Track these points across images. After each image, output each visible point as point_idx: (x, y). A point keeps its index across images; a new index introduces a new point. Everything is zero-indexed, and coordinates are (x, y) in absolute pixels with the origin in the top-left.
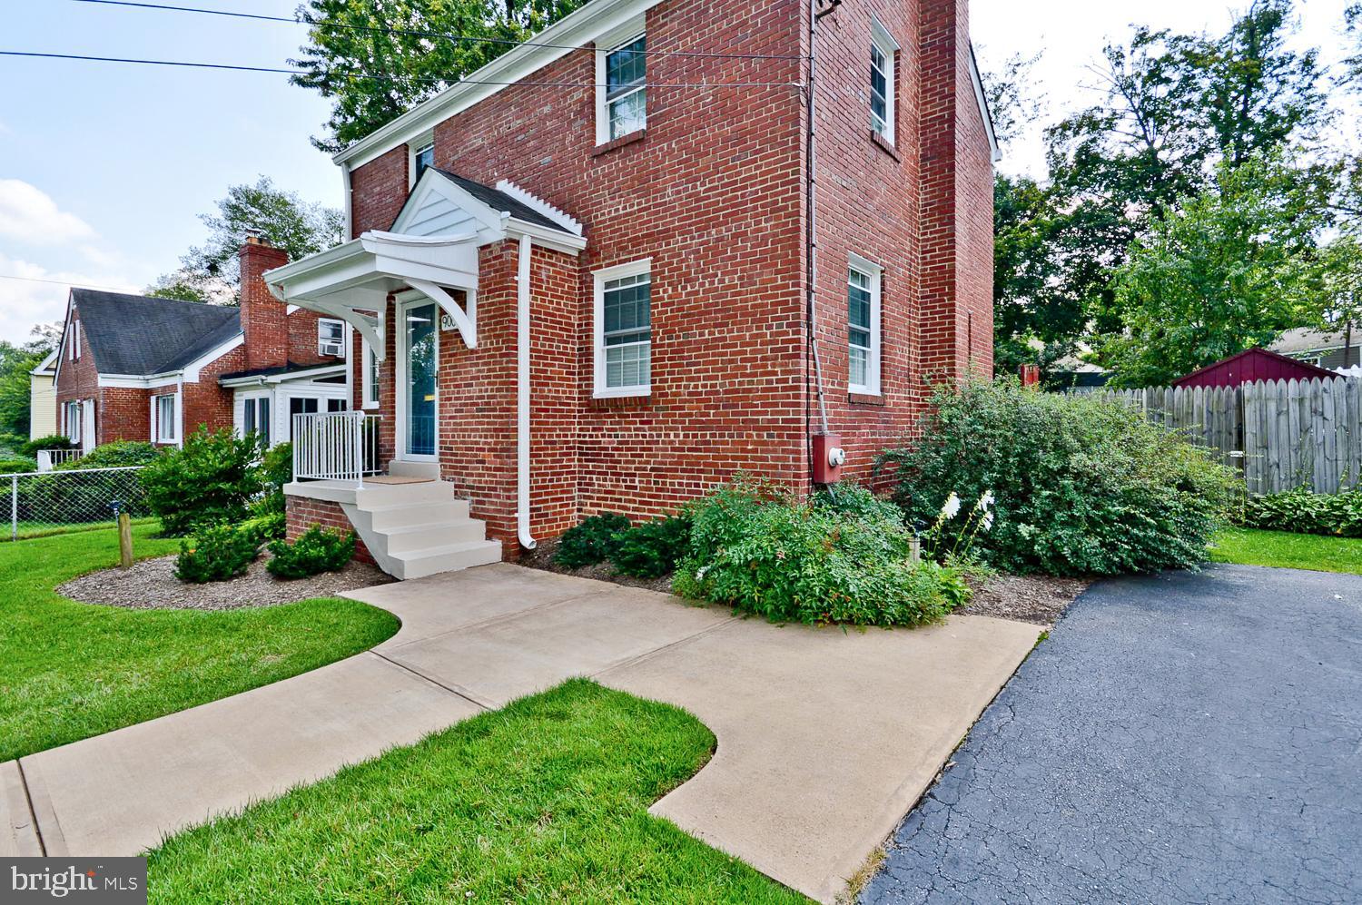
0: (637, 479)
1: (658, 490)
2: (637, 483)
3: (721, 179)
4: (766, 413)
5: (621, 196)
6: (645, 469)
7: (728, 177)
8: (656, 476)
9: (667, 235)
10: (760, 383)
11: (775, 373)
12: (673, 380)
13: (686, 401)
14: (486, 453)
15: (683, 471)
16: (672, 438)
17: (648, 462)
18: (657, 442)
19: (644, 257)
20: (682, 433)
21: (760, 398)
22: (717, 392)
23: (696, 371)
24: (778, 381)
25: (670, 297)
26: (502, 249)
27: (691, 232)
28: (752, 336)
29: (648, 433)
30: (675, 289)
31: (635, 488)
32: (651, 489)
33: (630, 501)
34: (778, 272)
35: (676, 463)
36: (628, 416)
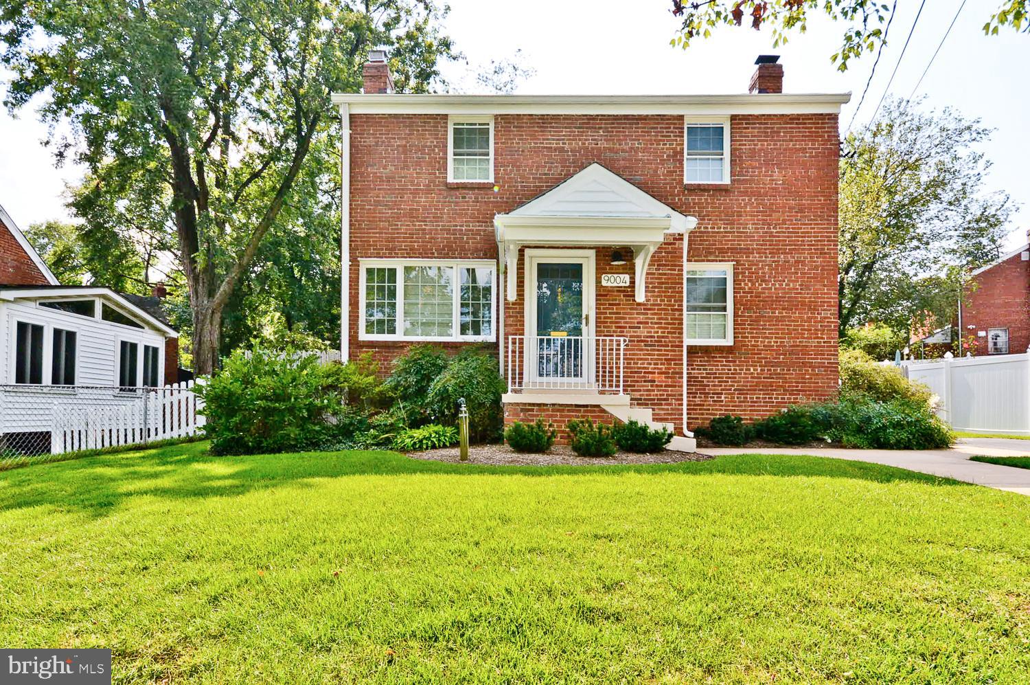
0: (723, 396)
1: (740, 402)
2: (723, 399)
3: (787, 228)
4: (817, 359)
5: (710, 220)
6: (730, 390)
7: (793, 228)
8: (738, 394)
9: (748, 251)
10: (814, 342)
11: (822, 338)
12: (752, 337)
13: (762, 350)
14: (656, 375)
15: (761, 390)
16: (752, 370)
17: (733, 386)
18: (741, 374)
19: (729, 261)
20: (759, 369)
21: (813, 350)
22: (785, 346)
23: (769, 333)
24: (824, 342)
25: (750, 289)
26: (675, 239)
27: (766, 253)
28: (808, 318)
29: (732, 368)
30: (753, 284)
31: (722, 401)
32: (735, 402)
33: (717, 410)
34: (825, 286)
35: (756, 386)
36: (716, 357)
